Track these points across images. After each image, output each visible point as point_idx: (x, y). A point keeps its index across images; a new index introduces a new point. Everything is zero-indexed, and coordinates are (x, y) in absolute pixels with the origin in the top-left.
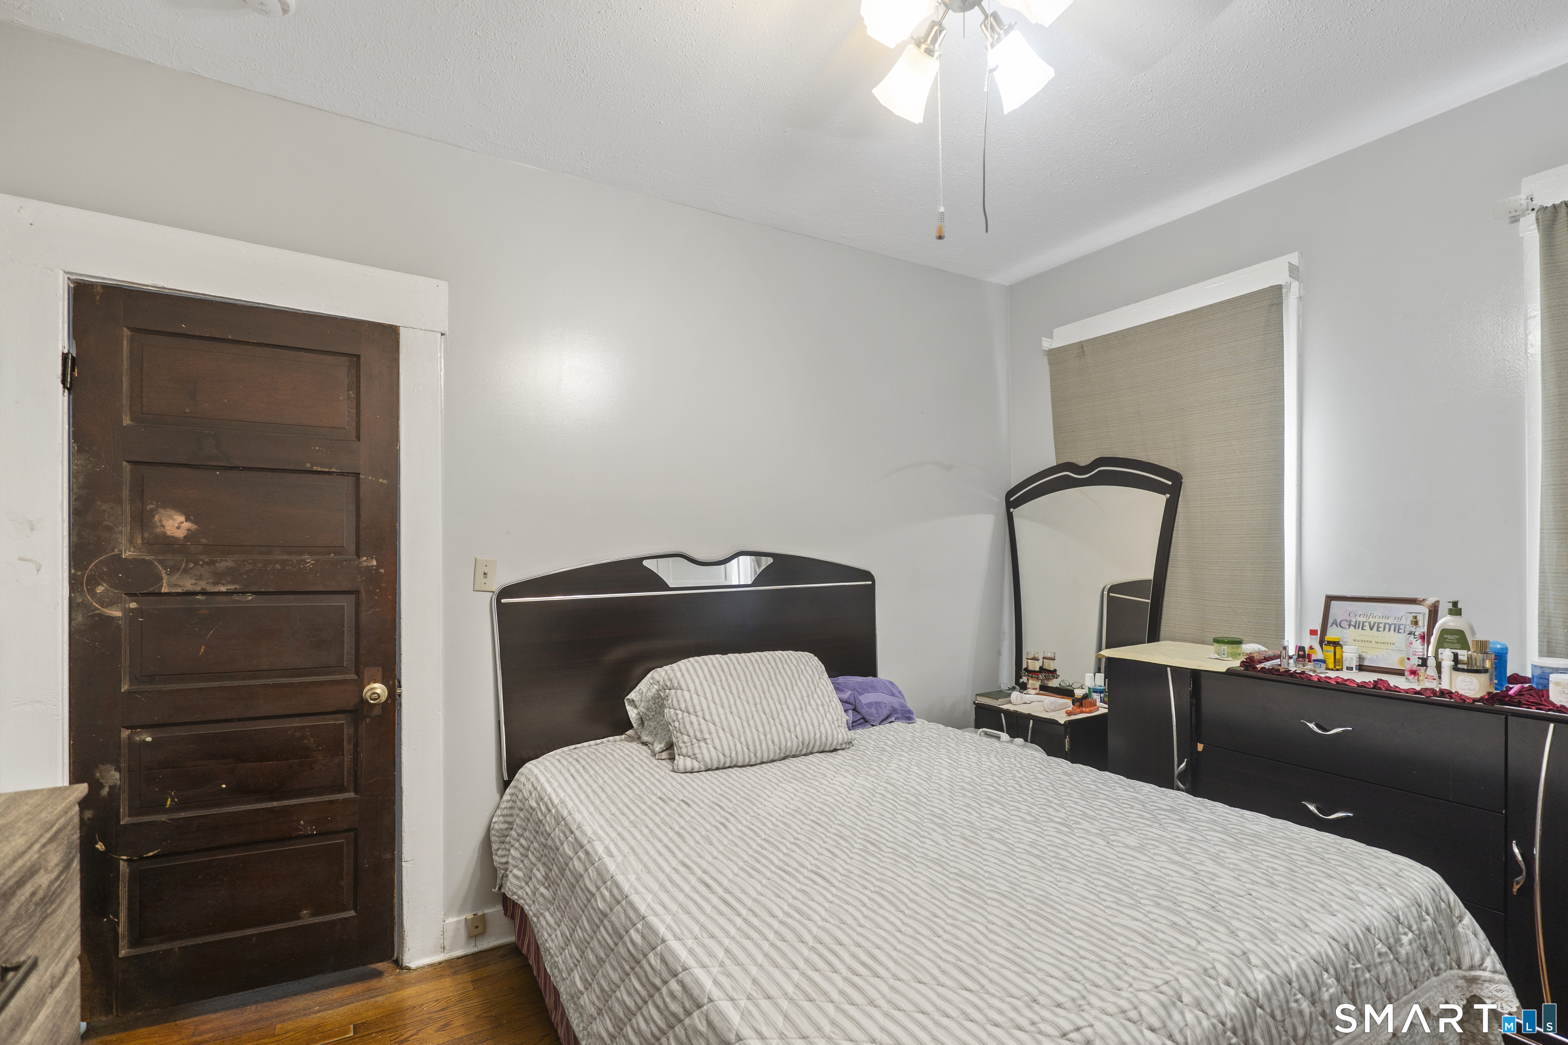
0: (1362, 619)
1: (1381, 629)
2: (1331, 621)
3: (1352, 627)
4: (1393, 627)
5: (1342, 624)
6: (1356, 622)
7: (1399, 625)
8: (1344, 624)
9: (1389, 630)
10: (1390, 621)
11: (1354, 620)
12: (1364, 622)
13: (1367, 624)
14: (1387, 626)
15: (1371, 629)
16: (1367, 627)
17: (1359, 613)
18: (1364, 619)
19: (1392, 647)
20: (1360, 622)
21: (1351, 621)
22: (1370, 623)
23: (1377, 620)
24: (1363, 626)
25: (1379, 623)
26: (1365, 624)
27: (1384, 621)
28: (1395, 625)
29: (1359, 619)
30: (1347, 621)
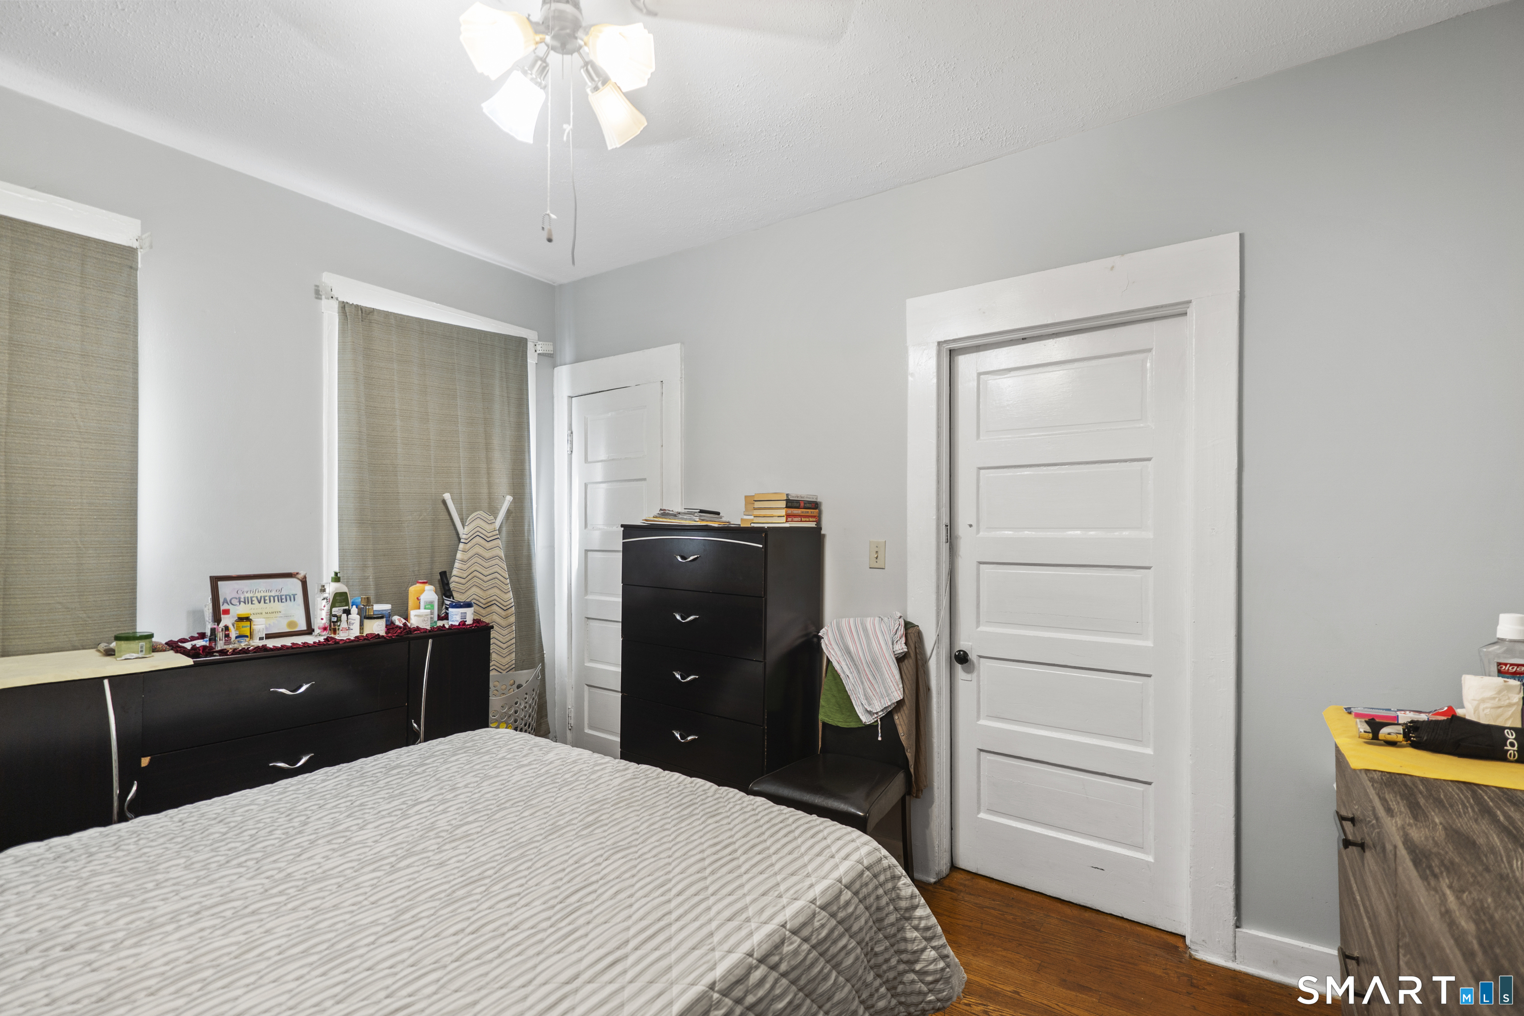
0: (249, 595)
1: (268, 601)
2: (221, 601)
3: (242, 603)
4: (276, 598)
5: (232, 602)
6: (245, 598)
7: (281, 596)
8: (235, 602)
9: (274, 601)
10: (273, 594)
11: (242, 597)
12: (251, 598)
13: (254, 599)
14: (272, 598)
15: (259, 602)
16: (255, 601)
17: (246, 590)
18: (252, 595)
19: (279, 615)
20: (248, 598)
21: (240, 598)
22: (257, 597)
23: (263, 594)
24: (252, 601)
25: (264, 597)
26: (253, 599)
27: (268, 594)
28: (278, 596)
29: (247, 595)
30: (237, 599)
